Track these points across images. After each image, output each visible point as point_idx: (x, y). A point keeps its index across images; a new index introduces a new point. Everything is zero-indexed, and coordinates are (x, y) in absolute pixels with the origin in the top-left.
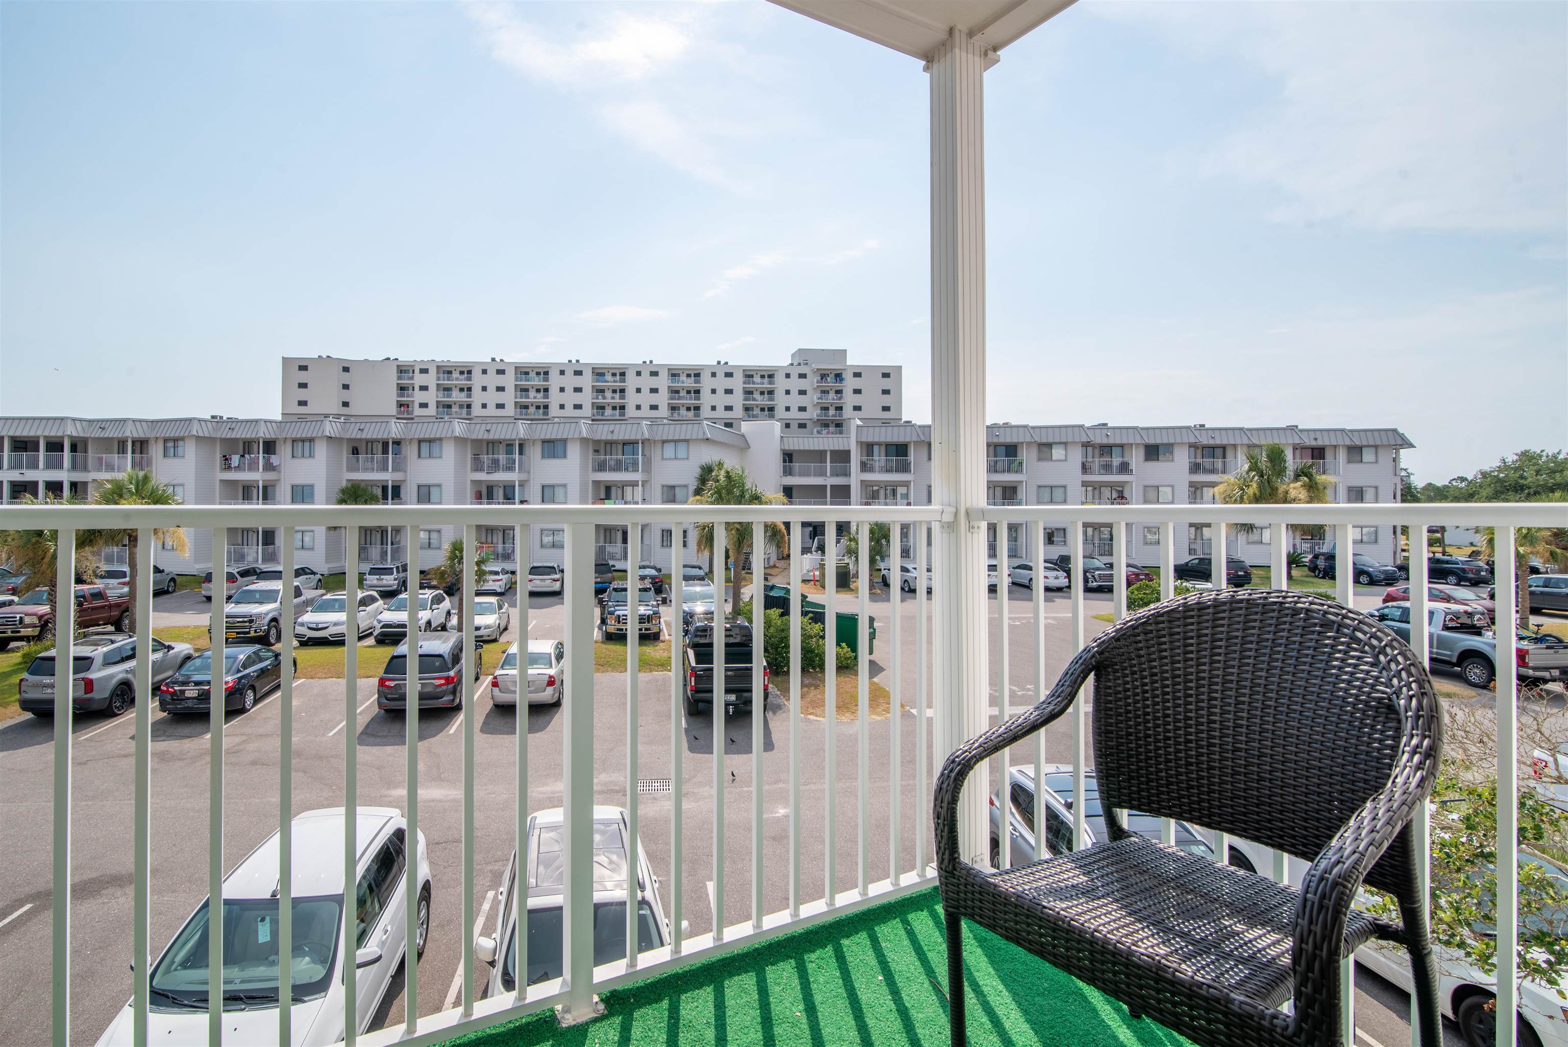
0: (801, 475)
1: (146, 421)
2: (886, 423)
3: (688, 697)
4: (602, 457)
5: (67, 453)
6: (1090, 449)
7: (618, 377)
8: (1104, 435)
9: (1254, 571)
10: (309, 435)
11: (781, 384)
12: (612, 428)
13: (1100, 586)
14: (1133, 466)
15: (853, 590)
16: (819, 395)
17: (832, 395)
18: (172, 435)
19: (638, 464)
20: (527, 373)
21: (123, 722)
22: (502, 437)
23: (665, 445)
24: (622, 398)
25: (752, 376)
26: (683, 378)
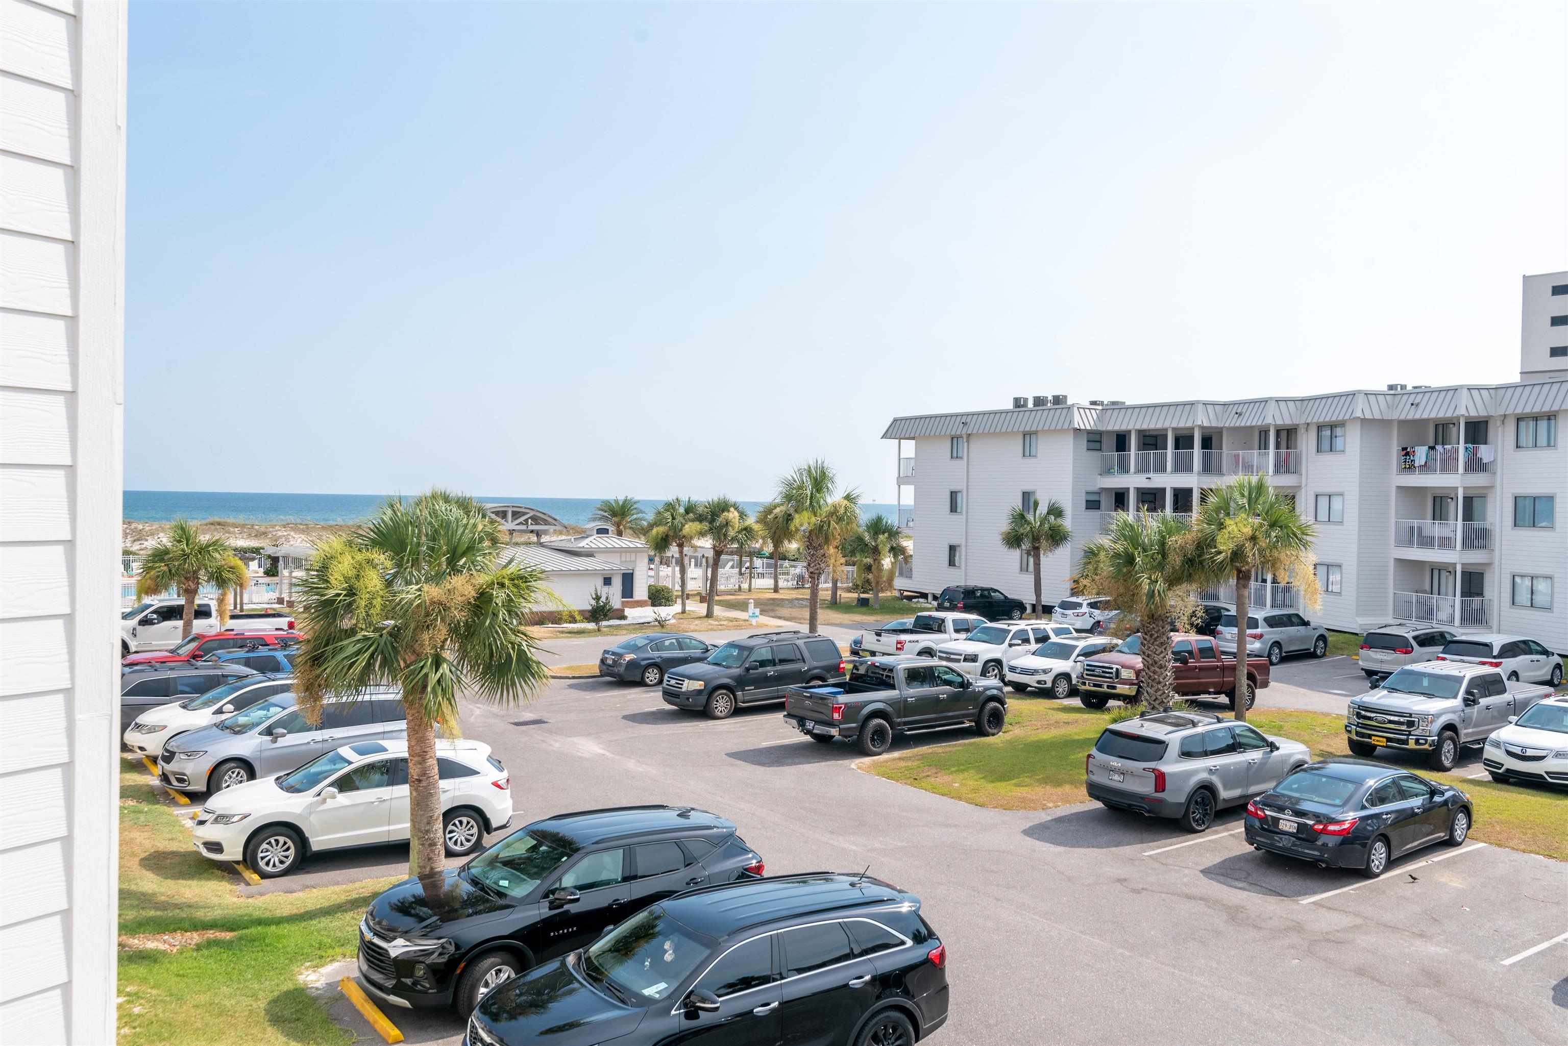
1: (1294, 400)
5: (1197, 451)
10: (1546, 408)
18: (1327, 419)
21: (1200, 844)
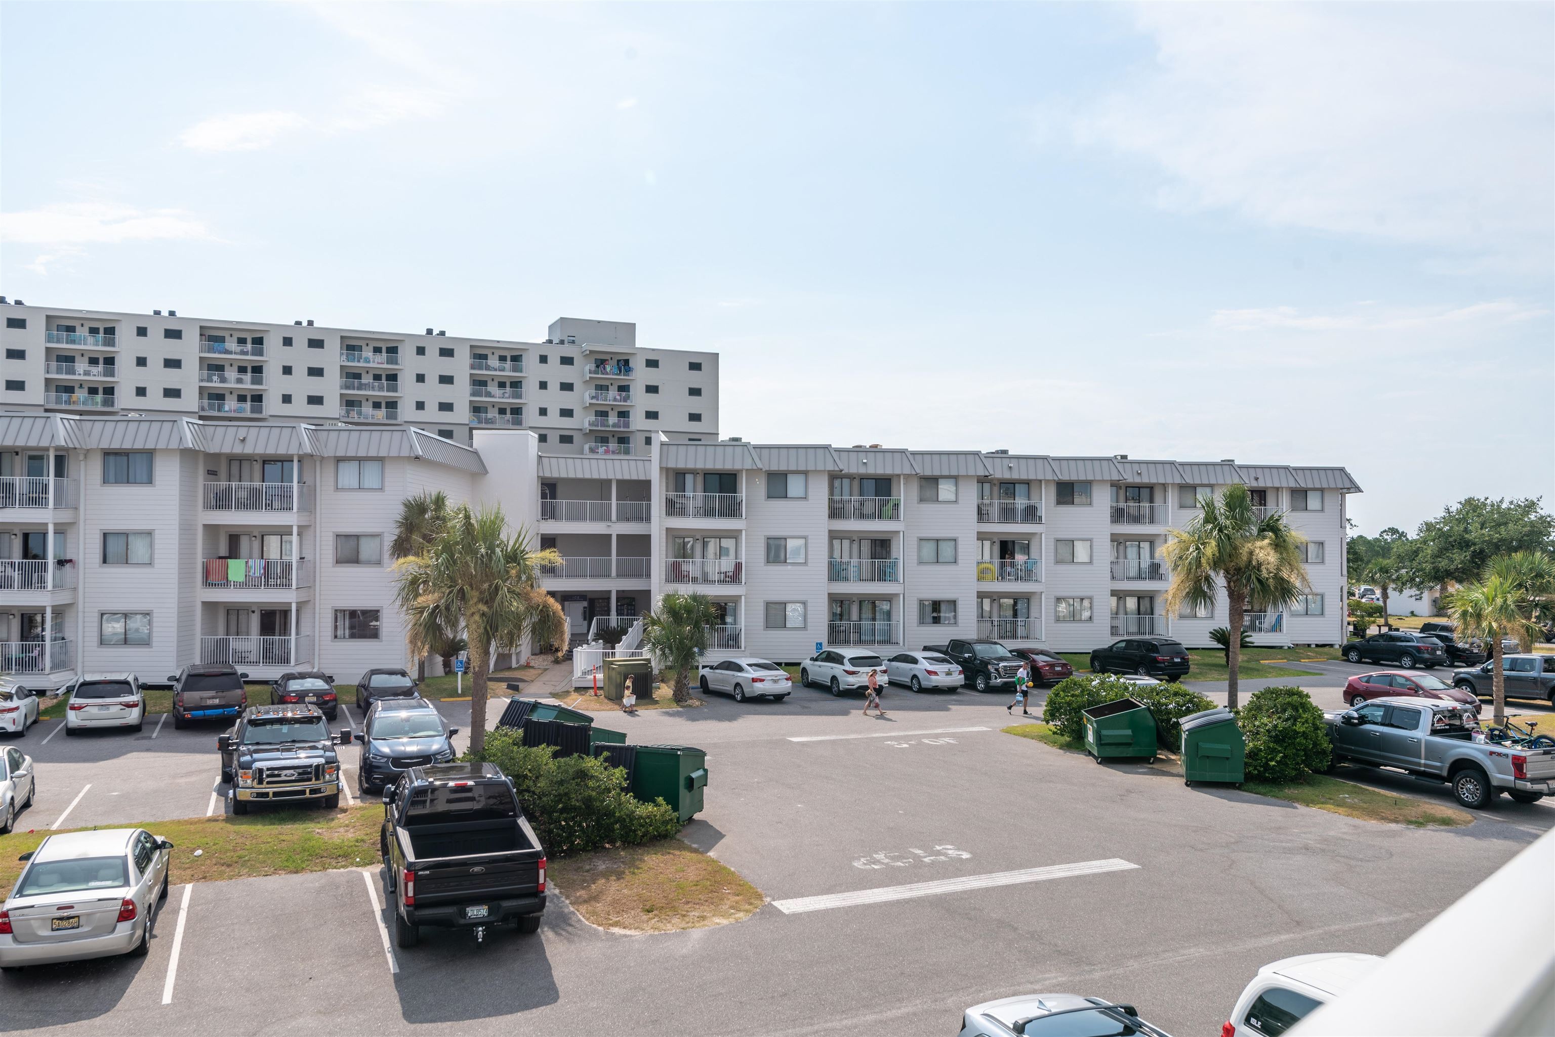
0: (570, 518)
2: (695, 439)
3: (400, 918)
4: (223, 484)
6: (987, 486)
7: (249, 346)
8: (1005, 467)
9: (1192, 657)
11: (532, 372)
12: (242, 433)
13: (1006, 683)
14: (1043, 512)
15: (656, 702)
16: (593, 392)
17: (613, 393)
19: (291, 497)
20: (71, 329)
22: (21, 442)
23: (341, 465)
24: (257, 381)
25: (485, 357)
26: (368, 353)
